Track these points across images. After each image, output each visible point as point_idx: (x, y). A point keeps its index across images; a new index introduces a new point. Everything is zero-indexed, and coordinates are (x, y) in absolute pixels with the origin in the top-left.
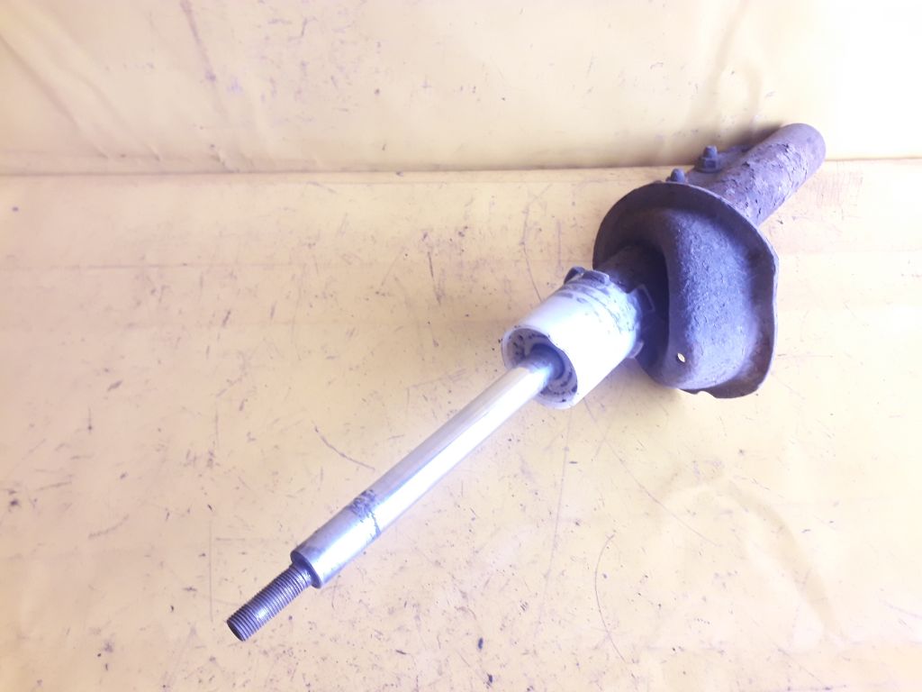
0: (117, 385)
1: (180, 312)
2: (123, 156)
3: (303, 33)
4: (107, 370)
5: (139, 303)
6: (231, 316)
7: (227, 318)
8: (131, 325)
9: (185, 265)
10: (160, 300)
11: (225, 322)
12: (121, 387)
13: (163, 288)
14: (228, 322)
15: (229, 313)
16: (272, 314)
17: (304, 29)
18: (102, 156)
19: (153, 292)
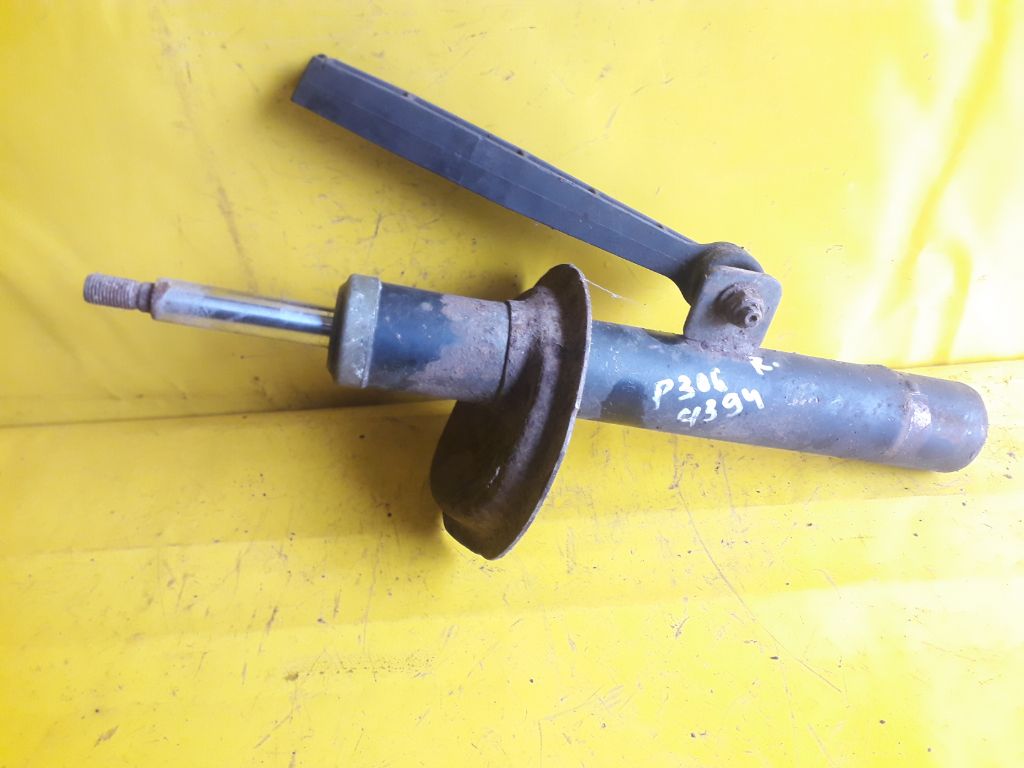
0: (110, 734)
1: (207, 612)
2: (141, 396)
3: (376, 233)
4: (97, 711)
5: (150, 602)
6: (277, 615)
7: (272, 619)
8: (137, 636)
9: (217, 541)
10: (180, 596)
11: (269, 624)
12: (113, 738)
13: (185, 576)
14: (273, 624)
15: (275, 611)
16: (336, 611)
17: (377, 228)
18: (113, 398)
19: (171, 583)
